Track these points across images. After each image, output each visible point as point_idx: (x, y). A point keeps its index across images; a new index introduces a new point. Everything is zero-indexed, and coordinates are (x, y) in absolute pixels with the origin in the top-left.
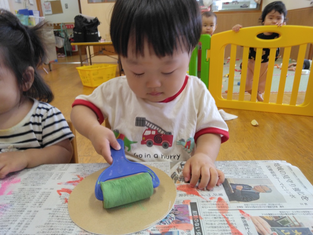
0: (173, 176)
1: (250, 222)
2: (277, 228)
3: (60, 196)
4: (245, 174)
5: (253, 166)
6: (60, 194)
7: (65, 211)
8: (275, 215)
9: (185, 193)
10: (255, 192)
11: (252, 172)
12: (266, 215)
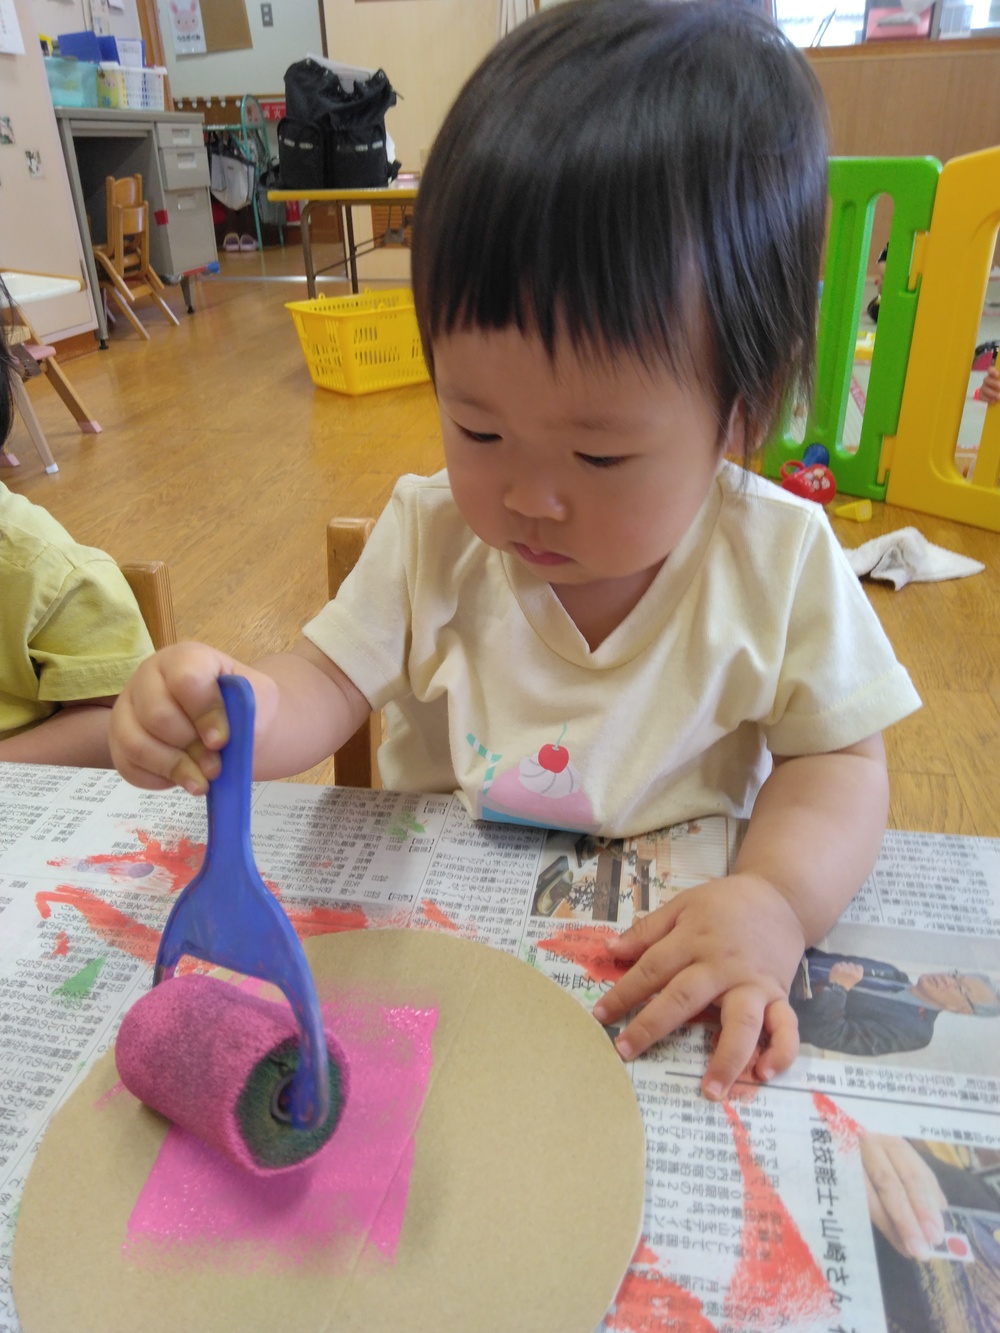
0: (548, 876)
1: (848, 1165)
2: (979, 1213)
3: (42, 919)
4: (897, 902)
5: (948, 866)
6: (46, 913)
7: (43, 992)
8: (985, 1145)
9: (580, 970)
10: (917, 1008)
11: (932, 896)
12: (940, 1138)
